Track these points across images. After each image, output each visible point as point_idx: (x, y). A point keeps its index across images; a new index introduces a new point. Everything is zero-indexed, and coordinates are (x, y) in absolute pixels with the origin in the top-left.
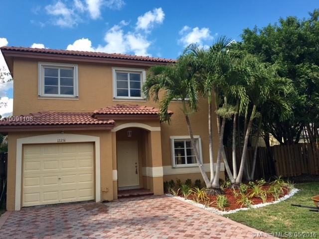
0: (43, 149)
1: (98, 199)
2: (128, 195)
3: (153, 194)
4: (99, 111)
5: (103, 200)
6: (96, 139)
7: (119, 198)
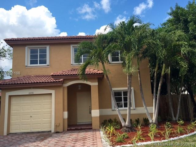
0: (22, 98)
1: (53, 131)
2: (74, 128)
3: (92, 128)
4: (54, 74)
5: (56, 131)
6: (53, 92)
7: (68, 130)
